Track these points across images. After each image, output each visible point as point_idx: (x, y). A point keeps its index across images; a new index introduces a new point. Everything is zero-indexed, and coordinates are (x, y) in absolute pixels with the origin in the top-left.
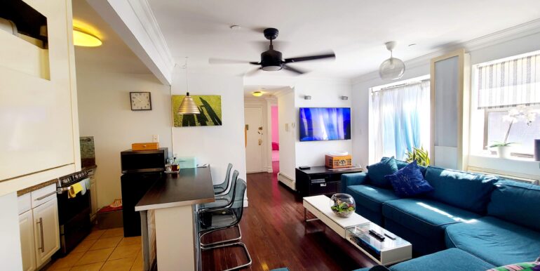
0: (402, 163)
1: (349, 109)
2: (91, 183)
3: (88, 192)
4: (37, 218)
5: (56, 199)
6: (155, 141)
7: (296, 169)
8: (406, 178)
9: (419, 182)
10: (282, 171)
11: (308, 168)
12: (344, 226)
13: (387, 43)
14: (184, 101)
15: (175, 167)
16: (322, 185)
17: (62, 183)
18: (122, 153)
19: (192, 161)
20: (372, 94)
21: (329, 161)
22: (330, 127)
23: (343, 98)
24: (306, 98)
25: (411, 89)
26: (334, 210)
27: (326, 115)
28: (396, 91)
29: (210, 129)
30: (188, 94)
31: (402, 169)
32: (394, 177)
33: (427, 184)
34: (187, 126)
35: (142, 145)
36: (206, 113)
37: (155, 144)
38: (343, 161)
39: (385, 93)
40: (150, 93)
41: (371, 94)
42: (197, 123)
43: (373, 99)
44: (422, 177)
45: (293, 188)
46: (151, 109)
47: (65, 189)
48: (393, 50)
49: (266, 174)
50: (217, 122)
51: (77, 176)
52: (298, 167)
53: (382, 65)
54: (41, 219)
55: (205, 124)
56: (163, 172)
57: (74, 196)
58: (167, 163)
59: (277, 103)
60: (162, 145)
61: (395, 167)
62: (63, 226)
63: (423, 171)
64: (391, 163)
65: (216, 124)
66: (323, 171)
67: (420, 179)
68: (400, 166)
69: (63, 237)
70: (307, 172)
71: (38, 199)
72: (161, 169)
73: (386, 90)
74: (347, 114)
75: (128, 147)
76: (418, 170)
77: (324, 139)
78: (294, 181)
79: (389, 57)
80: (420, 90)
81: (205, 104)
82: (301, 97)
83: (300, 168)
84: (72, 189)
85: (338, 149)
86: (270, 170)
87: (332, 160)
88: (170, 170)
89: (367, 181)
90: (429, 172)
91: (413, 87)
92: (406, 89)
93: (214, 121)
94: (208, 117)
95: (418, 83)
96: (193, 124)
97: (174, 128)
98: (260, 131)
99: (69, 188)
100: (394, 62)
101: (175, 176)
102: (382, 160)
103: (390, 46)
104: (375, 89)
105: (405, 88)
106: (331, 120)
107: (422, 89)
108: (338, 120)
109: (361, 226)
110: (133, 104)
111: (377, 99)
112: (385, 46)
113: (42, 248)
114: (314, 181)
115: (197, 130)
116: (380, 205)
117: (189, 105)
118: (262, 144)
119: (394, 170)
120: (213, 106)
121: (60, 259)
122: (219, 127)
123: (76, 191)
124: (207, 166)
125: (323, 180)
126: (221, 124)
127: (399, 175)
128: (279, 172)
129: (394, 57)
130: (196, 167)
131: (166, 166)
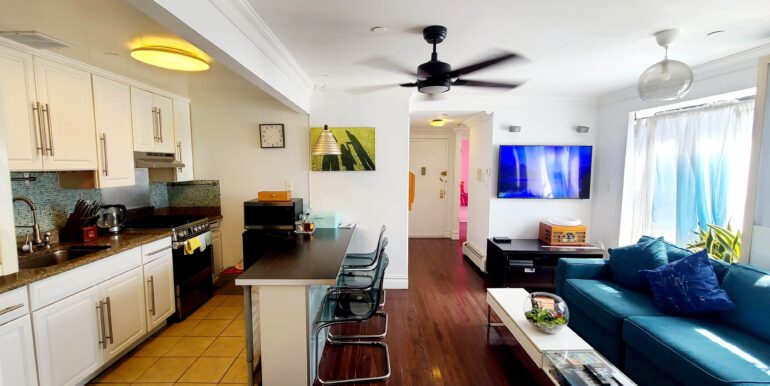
0: (677, 251)
1: (591, 147)
2: (212, 238)
3: (209, 248)
4: (148, 276)
5: (171, 254)
6: (288, 189)
7: (489, 241)
8: (679, 281)
9: (707, 291)
10: (469, 241)
11: (508, 241)
12: (541, 348)
13: (657, 34)
14: (320, 137)
15: (307, 227)
16: (527, 270)
17: (178, 236)
18: (245, 203)
19: (332, 219)
20: (635, 123)
21: (545, 233)
22: (558, 176)
23: (579, 129)
24: (512, 129)
25: (714, 114)
26: (529, 318)
27: (552, 157)
28: (684, 119)
29: (359, 175)
30: (326, 127)
31: (675, 263)
32: (656, 276)
33: (723, 296)
34: (328, 170)
35: (270, 194)
36: (354, 153)
37: (285, 194)
38: (570, 235)
39: (660, 122)
40: (283, 125)
41: (632, 123)
42: (341, 165)
43: (636, 132)
44: (716, 282)
45: (483, 268)
46: (284, 147)
47: (181, 243)
48: (670, 45)
49: (449, 242)
50: (369, 165)
51: (196, 229)
52: (491, 237)
53: (645, 74)
54: (152, 277)
55: (351, 169)
56: (292, 231)
57: (191, 252)
58: (298, 219)
59: (469, 136)
60: (295, 194)
61: (663, 255)
62: (178, 287)
63: (720, 271)
64: (654, 249)
65: (367, 169)
66: (534, 248)
67: (710, 287)
68: (672, 257)
69: (179, 299)
70: (504, 247)
71: (150, 254)
72: (291, 227)
73: (662, 115)
74: (585, 156)
75: (252, 196)
76: (709, 269)
77: (545, 195)
78: (485, 259)
79: (662, 59)
80: (733, 117)
81: (353, 140)
82: (503, 127)
83: (494, 240)
84: (189, 244)
85: (563, 214)
86: (456, 236)
87: (550, 232)
88: (301, 229)
89: (604, 275)
90: (732, 275)
91: (719, 112)
92: (705, 115)
93: (364, 164)
94: (357, 159)
95: (731, 104)
96: (336, 168)
97: (311, 172)
98: (443, 178)
99: (185, 243)
100: (670, 67)
101: (307, 238)
102: (641, 241)
103: (663, 37)
104: (641, 114)
105: (702, 113)
106: (558, 164)
107: (738, 114)
108: (571, 166)
109: (572, 353)
110: (263, 139)
111: (643, 131)
112: (654, 39)
113: (153, 311)
114: (514, 263)
115: (341, 177)
116: (619, 322)
117: (327, 143)
118: (445, 197)
119: (658, 263)
120: (364, 144)
121: (175, 325)
122: (372, 172)
123: (194, 247)
124: (351, 227)
125: (530, 263)
126: (374, 169)
127: (666, 273)
128: (465, 240)
129: (670, 58)
130: (336, 226)
131: (296, 223)
